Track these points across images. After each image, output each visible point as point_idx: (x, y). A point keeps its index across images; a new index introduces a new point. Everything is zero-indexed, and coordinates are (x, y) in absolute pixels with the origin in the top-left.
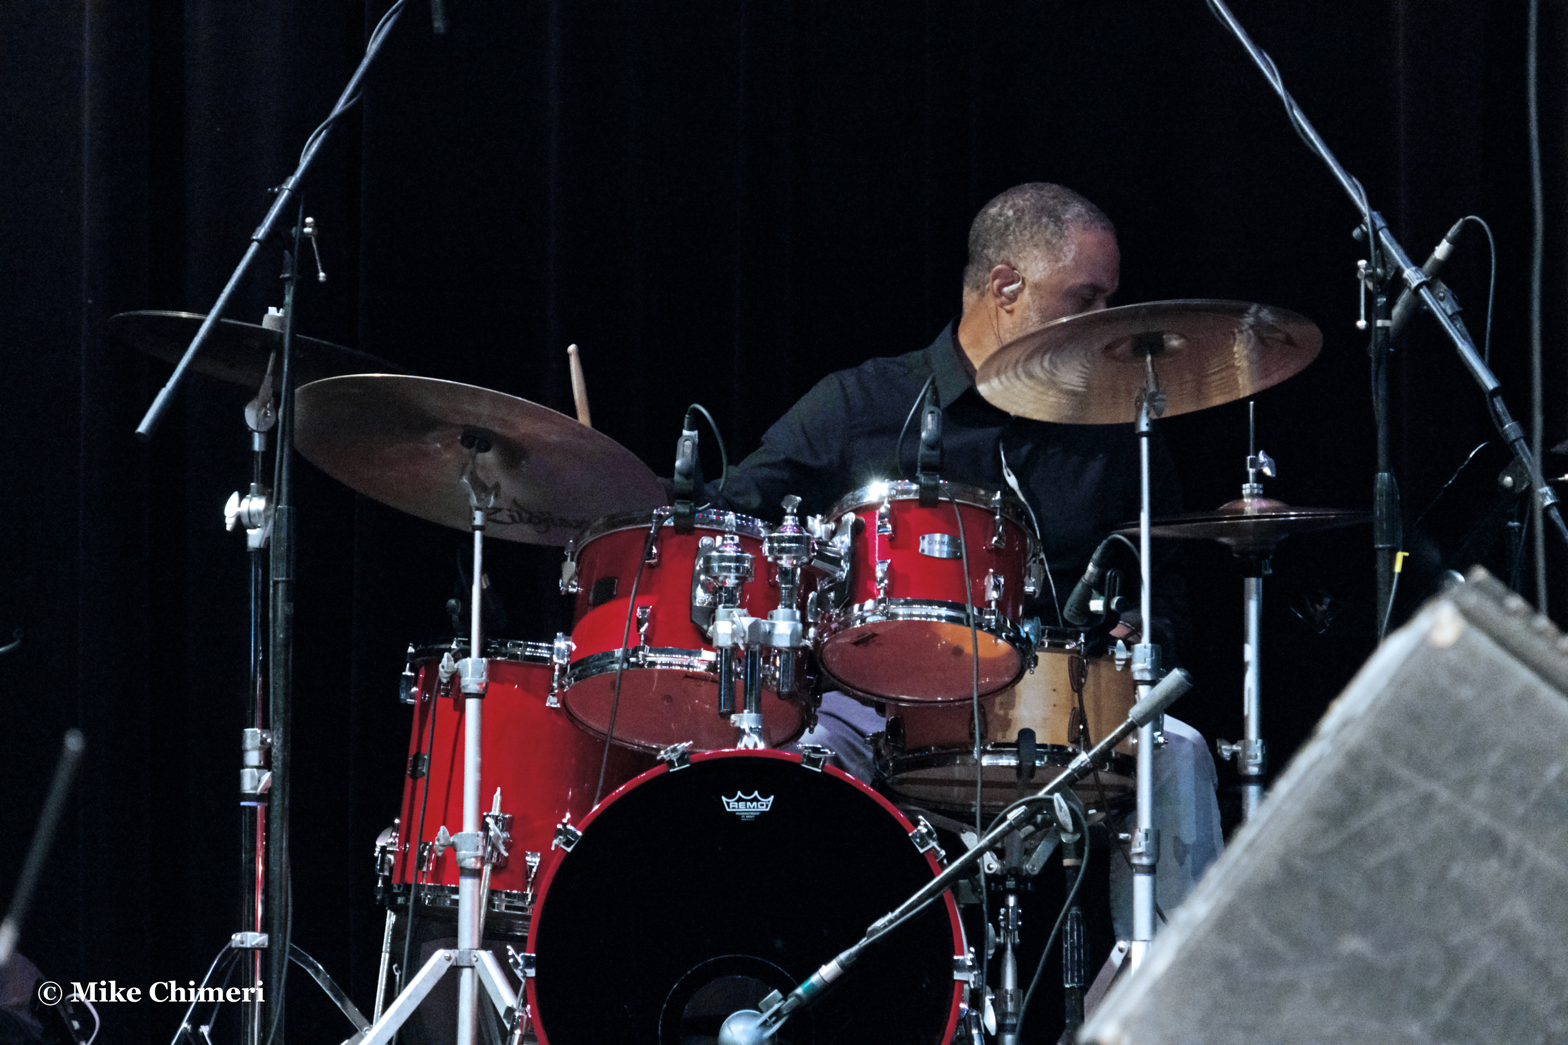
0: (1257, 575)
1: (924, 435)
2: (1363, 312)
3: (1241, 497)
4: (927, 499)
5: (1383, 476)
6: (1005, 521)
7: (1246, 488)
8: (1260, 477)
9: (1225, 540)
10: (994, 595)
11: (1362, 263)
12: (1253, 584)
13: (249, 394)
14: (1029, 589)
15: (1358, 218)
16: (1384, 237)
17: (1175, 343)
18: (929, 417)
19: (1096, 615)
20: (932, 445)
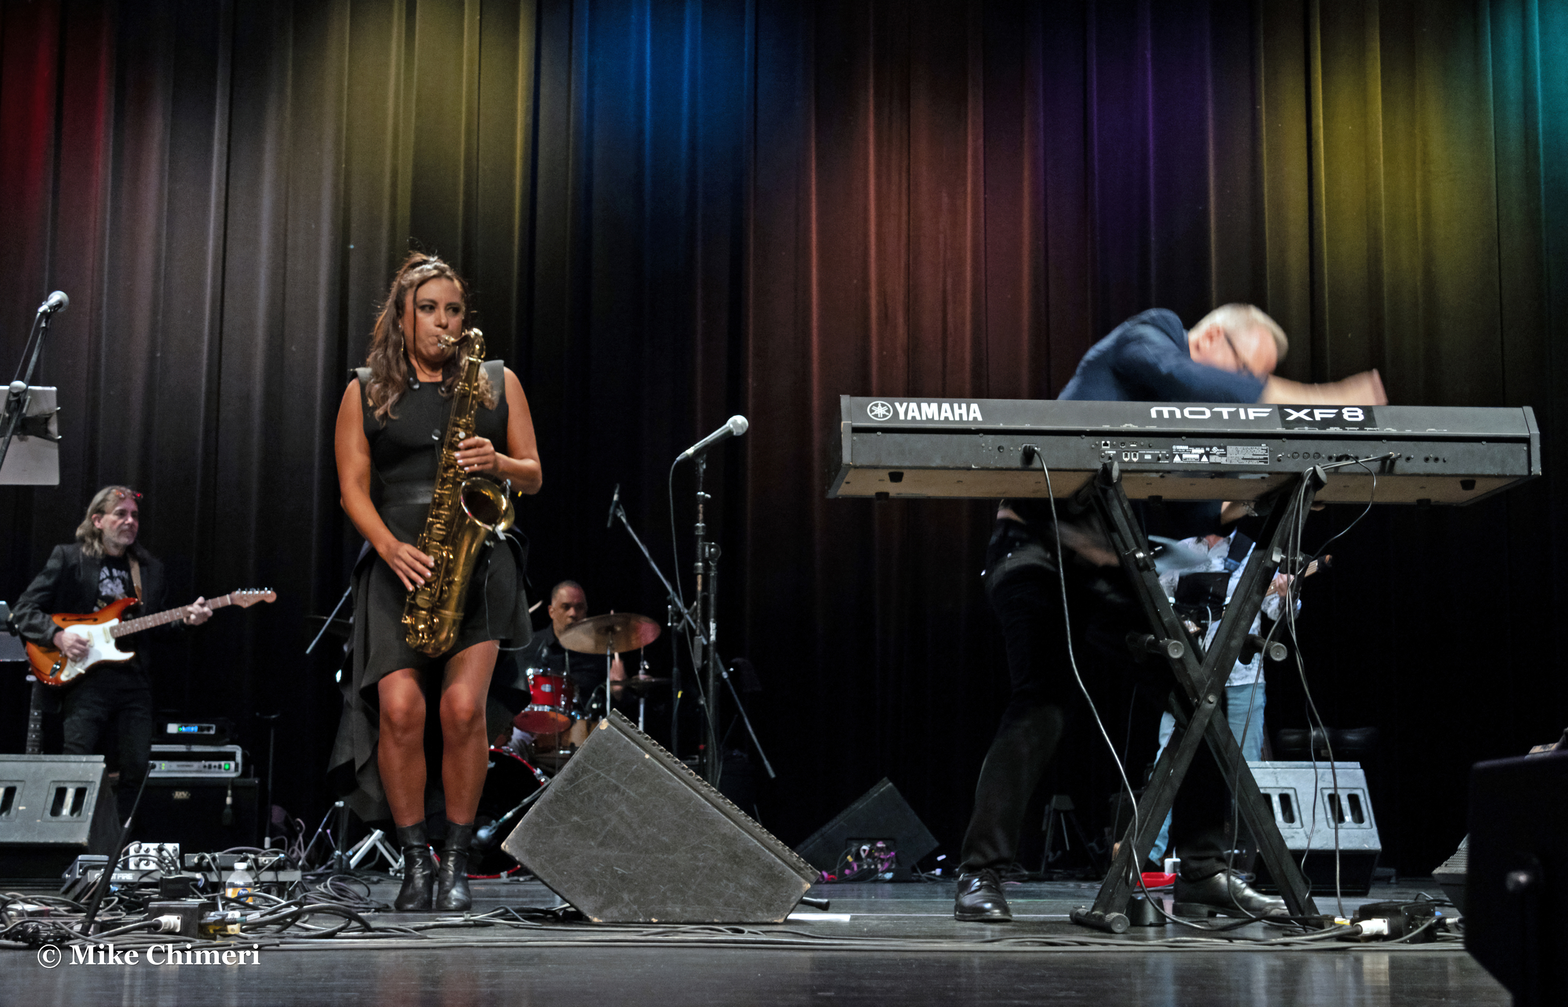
0: (643, 696)
1: (543, 655)
2: (670, 620)
3: (637, 673)
4: (544, 674)
5: (675, 670)
6: (567, 681)
7: (641, 672)
8: (645, 669)
9: (633, 687)
10: (563, 703)
11: (669, 607)
12: (642, 700)
13: (345, 640)
14: (575, 701)
15: (668, 593)
16: (676, 599)
17: (618, 629)
18: (545, 651)
19: (594, 709)
20: (546, 658)
